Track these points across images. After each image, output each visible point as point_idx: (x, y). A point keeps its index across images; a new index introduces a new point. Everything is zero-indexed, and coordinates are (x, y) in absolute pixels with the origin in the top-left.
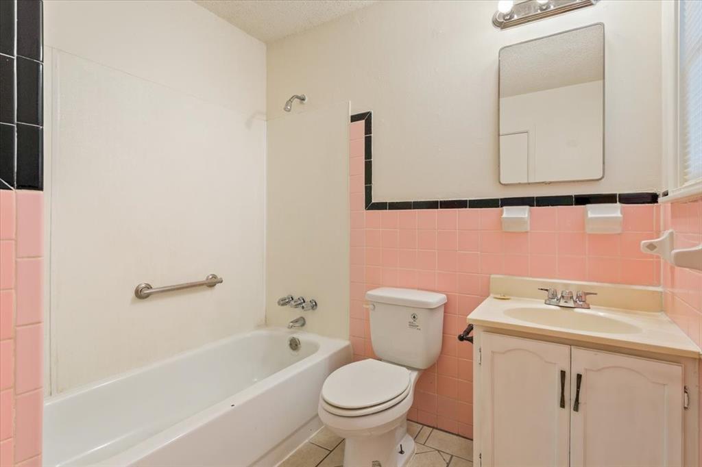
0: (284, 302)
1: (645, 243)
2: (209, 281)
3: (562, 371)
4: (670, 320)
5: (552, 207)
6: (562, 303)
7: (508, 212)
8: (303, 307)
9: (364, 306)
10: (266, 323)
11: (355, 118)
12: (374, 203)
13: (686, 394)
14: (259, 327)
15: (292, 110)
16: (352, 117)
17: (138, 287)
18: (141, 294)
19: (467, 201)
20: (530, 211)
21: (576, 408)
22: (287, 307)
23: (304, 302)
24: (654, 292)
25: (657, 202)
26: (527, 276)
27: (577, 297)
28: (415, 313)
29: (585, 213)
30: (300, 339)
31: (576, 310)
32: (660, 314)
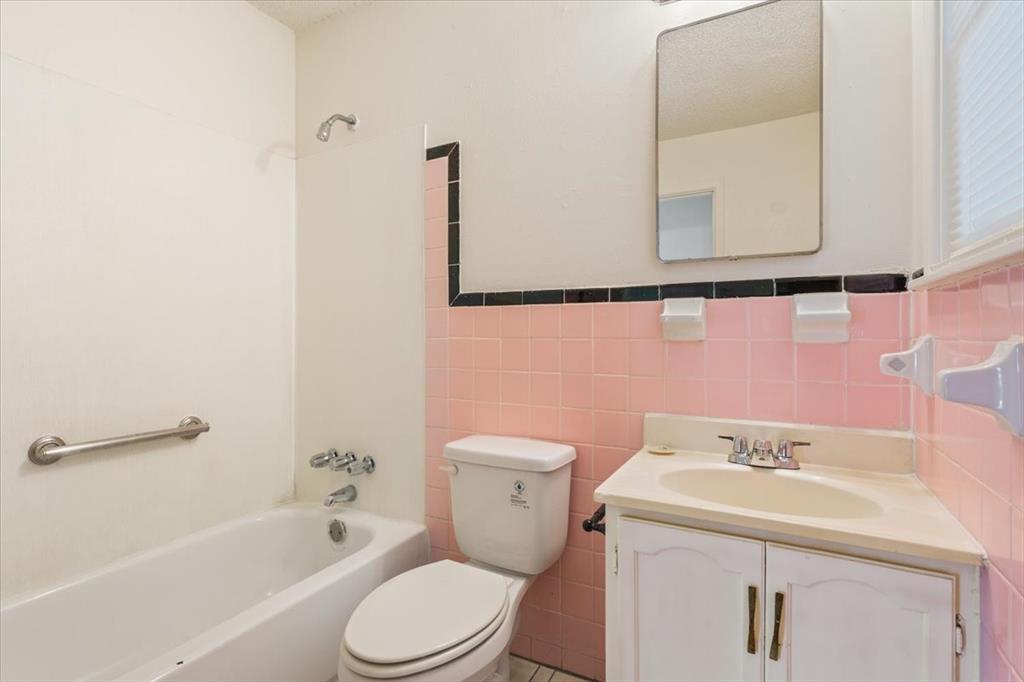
0: (319, 462)
1: (887, 358)
2: (185, 429)
3: (750, 588)
4: (926, 488)
5: (741, 299)
6: (755, 461)
7: (672, 308)
8: (349, 470)
9: (441, 468)
10: (296, 496)
11: (433, 154)
12: (462, 295)
13: (958, 630)
14: (283, 502)
15: (331, 138)
16: (429, 151)
17: (35, 443)
18: (38, 457)
19: (607, 289)
20: (706, 306)
21: (775, 654)
22: (325, 469)
23: (355, 460)
24: (900, 440)
25: (905, 290)
26: (702, 414)
27: (780, 451)
28: (522, 480)
29: (792, 308)
30: (346, 524)
31: (777, 471)
32: (908, 476)
